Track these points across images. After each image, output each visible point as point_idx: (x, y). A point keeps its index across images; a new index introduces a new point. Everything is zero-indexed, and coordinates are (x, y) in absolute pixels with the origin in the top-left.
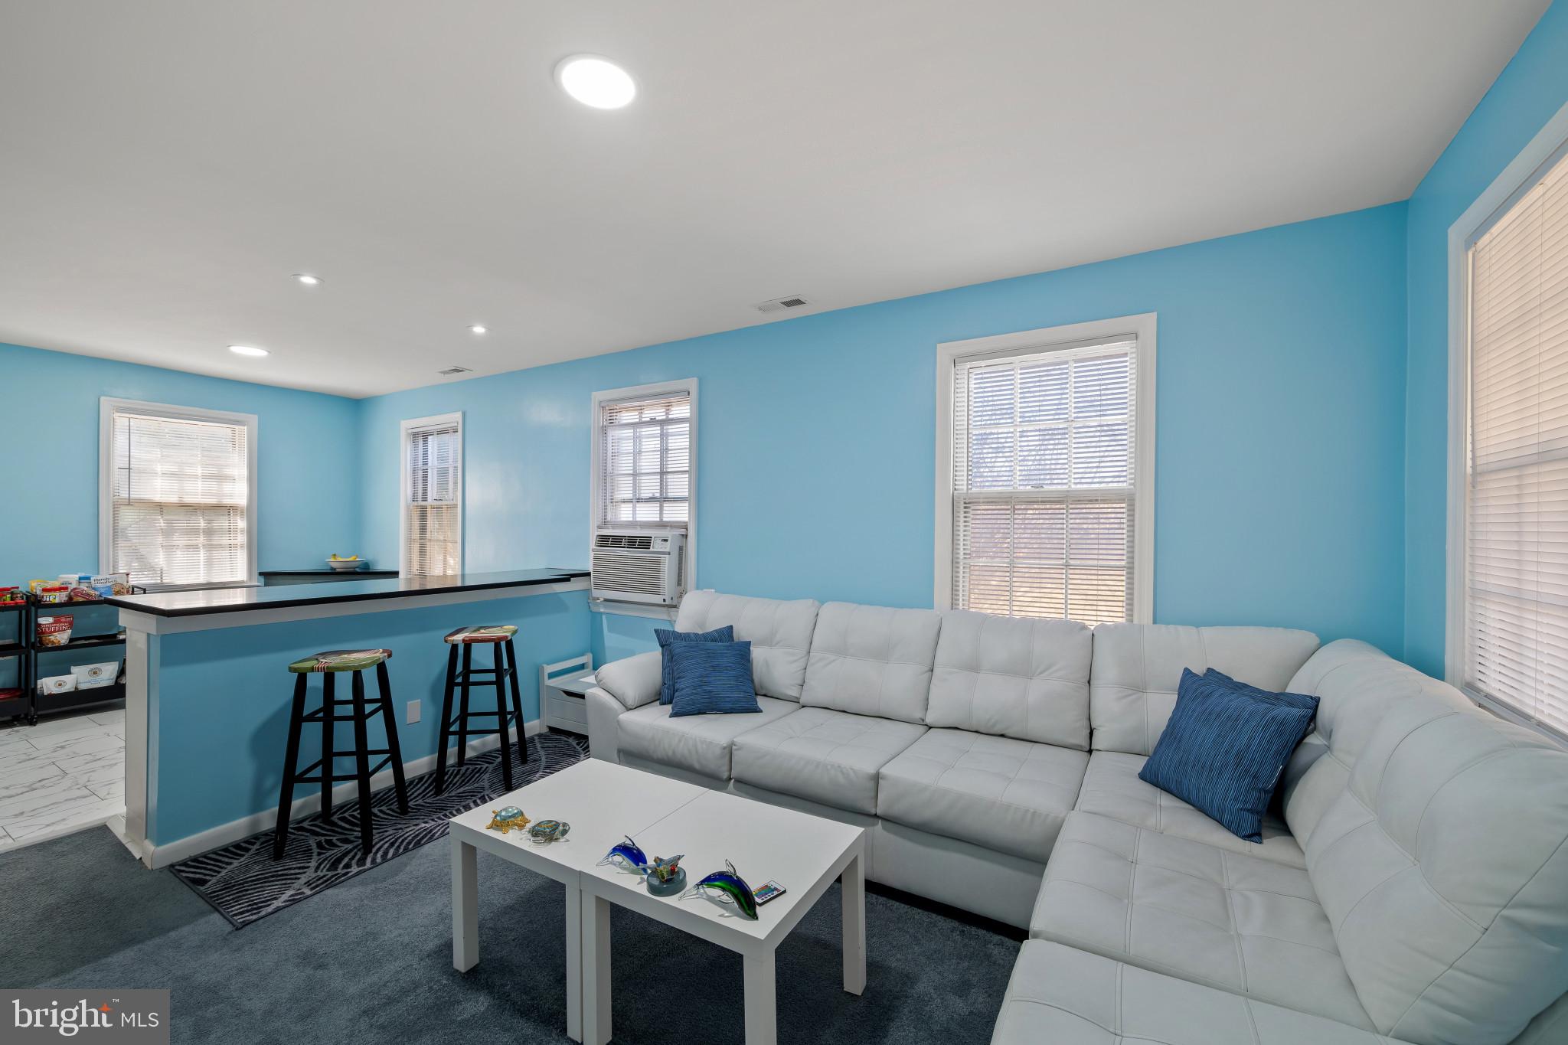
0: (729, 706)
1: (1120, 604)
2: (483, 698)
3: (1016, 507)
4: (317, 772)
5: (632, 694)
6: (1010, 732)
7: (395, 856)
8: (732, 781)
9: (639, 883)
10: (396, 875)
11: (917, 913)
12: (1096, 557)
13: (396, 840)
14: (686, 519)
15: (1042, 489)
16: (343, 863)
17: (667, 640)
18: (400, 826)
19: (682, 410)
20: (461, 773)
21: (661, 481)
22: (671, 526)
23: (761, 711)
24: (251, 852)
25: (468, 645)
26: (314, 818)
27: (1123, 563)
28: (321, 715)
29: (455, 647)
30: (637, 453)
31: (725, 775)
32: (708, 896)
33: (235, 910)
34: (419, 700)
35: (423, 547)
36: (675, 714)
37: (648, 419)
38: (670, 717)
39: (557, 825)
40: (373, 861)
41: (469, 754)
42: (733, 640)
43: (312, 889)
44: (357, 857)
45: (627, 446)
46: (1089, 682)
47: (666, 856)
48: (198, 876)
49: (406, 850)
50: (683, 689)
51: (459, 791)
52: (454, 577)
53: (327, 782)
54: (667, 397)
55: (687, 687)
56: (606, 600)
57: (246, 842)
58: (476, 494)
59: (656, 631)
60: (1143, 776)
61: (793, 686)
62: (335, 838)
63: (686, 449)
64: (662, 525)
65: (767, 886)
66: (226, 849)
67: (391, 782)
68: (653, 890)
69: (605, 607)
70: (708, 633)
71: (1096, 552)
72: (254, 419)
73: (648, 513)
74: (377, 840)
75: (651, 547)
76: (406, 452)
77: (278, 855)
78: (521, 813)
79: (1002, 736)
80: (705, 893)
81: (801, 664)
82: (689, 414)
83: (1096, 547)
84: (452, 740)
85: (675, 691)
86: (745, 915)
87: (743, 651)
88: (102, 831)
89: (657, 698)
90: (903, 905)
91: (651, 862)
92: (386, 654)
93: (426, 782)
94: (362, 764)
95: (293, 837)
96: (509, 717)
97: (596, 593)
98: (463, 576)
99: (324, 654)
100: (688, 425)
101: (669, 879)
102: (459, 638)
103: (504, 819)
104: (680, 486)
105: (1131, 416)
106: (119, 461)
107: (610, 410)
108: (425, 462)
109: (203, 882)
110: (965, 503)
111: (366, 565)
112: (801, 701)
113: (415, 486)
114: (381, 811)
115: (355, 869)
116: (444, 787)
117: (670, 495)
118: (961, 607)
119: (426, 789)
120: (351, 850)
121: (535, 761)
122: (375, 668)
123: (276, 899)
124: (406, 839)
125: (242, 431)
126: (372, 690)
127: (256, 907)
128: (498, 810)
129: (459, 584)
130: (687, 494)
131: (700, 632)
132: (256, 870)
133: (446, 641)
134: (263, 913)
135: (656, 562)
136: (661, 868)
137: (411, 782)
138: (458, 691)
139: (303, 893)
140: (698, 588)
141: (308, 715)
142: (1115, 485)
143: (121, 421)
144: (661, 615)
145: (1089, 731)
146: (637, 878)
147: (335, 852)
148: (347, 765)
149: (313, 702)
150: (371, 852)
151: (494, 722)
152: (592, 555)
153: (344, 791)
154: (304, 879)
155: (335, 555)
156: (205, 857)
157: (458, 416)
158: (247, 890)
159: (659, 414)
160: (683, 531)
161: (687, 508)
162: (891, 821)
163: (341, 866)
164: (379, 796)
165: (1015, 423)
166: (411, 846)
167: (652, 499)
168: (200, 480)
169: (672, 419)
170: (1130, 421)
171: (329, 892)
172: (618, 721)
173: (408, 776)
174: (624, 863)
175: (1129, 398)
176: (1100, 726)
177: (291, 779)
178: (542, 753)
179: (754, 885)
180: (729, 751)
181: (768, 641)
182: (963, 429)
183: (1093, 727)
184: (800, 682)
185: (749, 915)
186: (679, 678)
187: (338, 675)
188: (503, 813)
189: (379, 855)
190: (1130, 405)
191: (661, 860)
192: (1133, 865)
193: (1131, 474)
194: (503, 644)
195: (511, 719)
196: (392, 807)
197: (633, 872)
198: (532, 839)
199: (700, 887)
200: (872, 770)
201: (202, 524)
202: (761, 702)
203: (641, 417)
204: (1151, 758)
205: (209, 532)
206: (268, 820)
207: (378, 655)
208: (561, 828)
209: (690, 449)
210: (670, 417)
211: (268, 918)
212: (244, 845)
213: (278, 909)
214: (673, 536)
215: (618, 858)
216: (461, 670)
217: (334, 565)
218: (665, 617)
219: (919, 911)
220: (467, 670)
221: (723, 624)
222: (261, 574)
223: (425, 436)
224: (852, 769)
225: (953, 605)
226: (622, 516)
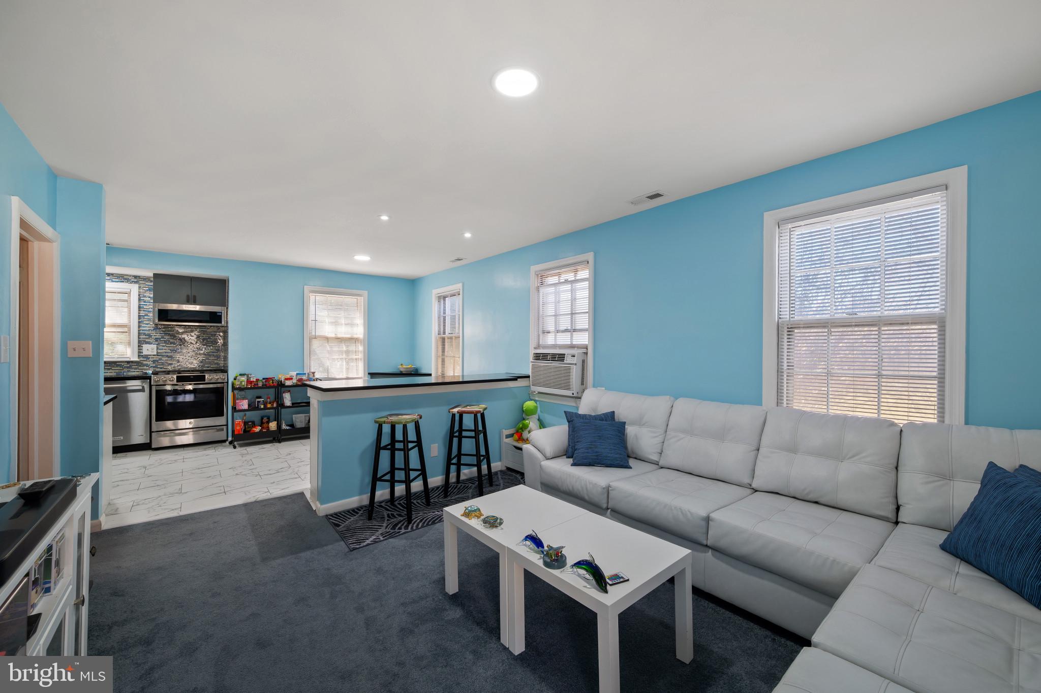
0: (609, 462)
1: (932, 407)
2: (468, 445)
3: (832, 330)
4: (388, 477)
5: (549, 451)
6: (821, 500)
7: (422, 527)
8: (609, 510)
9: (539, 559)
10: (422, 537)
11: (738, 620)
12: (907, 369)
13: (423, 519)
14: (587, 343)
15: (856, 316)
16: (398, 527)
17: (572, 419)
18: (425, 512)
19: (584, 274)
20: (458, 487)
21: (572, 319)
22: (577, 347)
23: (631, 468)
24: (359, 515)
25: (461, 415)
26: (387, 501)
27: (935, 374)
28: (389, 447)
29: (454, 415)
30: (557, 302)
31: (605, 506)
32: (579, 573)
33: (350, 541)
34: (437, 444)
35: (443, 360)
36: (574, 464)
37: (563, 280)
38: (571, 465)
39: (497, 518)
40: (412, 527)
41: (462, 477)
42: (614, 421)
43: (384, 537)
44: (404, 525)
45: (551, 298)
46: (897, 468)
47: (555, 546)
48: (336, 522)
49: (428, 525)
50: (579, 449)
51: (456, 497)
52: (459, 376)
53: (393, 483)
54: (574, 266)
55: (582, 448)
56: (539, 393)
57: (357, 509)
58: (468, 331)
59: (565, 412)
60: (944, 547)
61: (655, 453)
62: (395, 513)
63: (587, 298)
64: (572, 347)
65: (617, 575)
66: (348, 511)
67: (422, 488)
68: (546, 564)
69: (538, 397)
70: (598, 415)
71: (907, 365)
72: (366, 293)
73: (564, 339)
74: (414, 517)
75: (565, 360)
76: (435, 307)
77: (370, 518)
78: (479, 510)
79: (816, 503)
80: (577, 571)
81: (660, 439)
82: (588, 276)
83: (907, 360)
84: (453, 468)
85: (576, 450)
86: (599, 589)
87: (620, 428)
88: (301, 495)
89: (565, 453)
90: (728, 612)
91: (546, 548)
92: (419, 417)
93: (440, 490)
94: (407, 475)
95: (377, 510)
96: (482, 458)
97: (533, 388)
98: (463, 376)
99: (391, 415)
100: (588, 283)
101: (555, 559)
102: (455, 410)
103: (470, 511)
104: (583, 322)
105: (942, 253)
106: (312, 317)
107: (541, 276)
108: (444, 313)
109: (338, 525)
110: (788, 328)
111: (417, 370)
112: (660, 464)
113: (439, 326)
114: (417, 502)
115: (403, 531)
116: (449, 494)
117: (578, 328)
118: (785, 405)
119: (440, 494)
120: (401, 521)
121: (497, 485)
122: (414, 423)
123: (367, 539)
124: (428, 518)
125: (361, 299)
126: (412, 436)
127: (359, 542)
128: (467, 506)
129: (461, 380)
130: (587, 327)
131: (593, 414)
132: (360, 524)
133: (449, 412)
134: (362, 545)
135: (568, 370)
136: (551, 552)
137: (433, 489)
138: (455, 440)
139: (379, 539)
140: (594, 386)
141: (384, 446)
142: (927, 310)
143: (312, 297)
144: (572, 403)
145: (895, 507)
146: (538, 556)
147: (394, 520)
148: (400, 475)
149: (385, 440)
150: (411, 523)
151: (474, 460)
152: (531, 364)
153: (400, 489)
154: (380, 531)
155: (402, 364)
156: (340, 513)
157: (459, 286)
158: (356, 533)
159: (570, 276)
160: (584, 350)
161: (587, 336)
162: (717, 550)
163: (397, 528)
164: (417, 494)
165: (831, 266)
166: (430, 523)
167: (566, 331)
168: (344, 325)
169: (578, 280)
170: (942, 258)
171: (391, 540)
172: (540, 466)
173: (430, 486)
174: (531, 546)
175: (940, 239)
176: (905, 504)
177: (376, 479)
178: (501, 481)
179: (607, 572)
180: (608, 490)
181: (639, 423)
182: (786, 273)
183: (899, 503)
184: (660, 451)
185: (602, 590)
186: (577, 442)
187: (397, 426)
188: (469, 508)
189: (415, 525)
190: (941, 244)
191: (551, 547)
192: (918, 613)
193: (942, 301)
194: (479, 416)
195: (483, 459)
196: (422, 501)
197: (536, 552)
198: (483, 524)
199: (574, 567)
200: (703, 513)
201: (344, 348)
202: (632, 462)
203: (559, 279)
204: (952, 534)
205: (347, 352)
206: (365, 499)
207: (415, 417)
208: (498, 521)
209: (589, 298)
210: (577, 278)
211: (364, 548)
212: (356, 510)
213: (368, 545)
214: (578, 353)
215: (528, 543)
216: (458, 429)
217: (402, 370)
218: (574, 404)
219: (740, 618)
220: (461, 430)
221: (608, 410)
222: (369, 374)
223: (444, 298)
224: (689, 511)
225: (779, 403)
226: (549, 341)
